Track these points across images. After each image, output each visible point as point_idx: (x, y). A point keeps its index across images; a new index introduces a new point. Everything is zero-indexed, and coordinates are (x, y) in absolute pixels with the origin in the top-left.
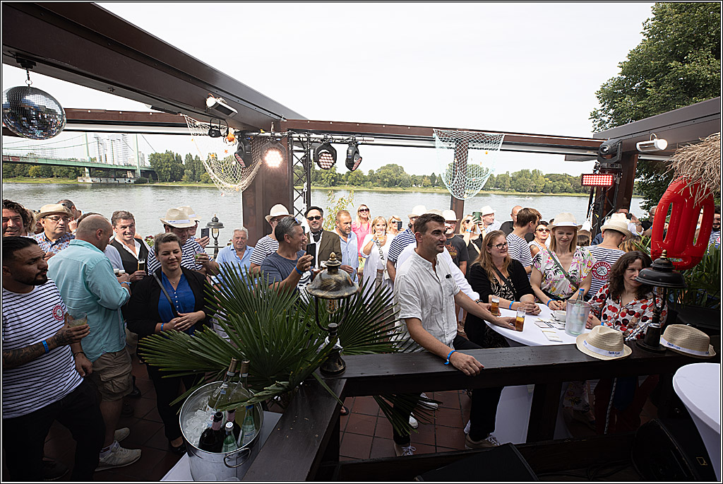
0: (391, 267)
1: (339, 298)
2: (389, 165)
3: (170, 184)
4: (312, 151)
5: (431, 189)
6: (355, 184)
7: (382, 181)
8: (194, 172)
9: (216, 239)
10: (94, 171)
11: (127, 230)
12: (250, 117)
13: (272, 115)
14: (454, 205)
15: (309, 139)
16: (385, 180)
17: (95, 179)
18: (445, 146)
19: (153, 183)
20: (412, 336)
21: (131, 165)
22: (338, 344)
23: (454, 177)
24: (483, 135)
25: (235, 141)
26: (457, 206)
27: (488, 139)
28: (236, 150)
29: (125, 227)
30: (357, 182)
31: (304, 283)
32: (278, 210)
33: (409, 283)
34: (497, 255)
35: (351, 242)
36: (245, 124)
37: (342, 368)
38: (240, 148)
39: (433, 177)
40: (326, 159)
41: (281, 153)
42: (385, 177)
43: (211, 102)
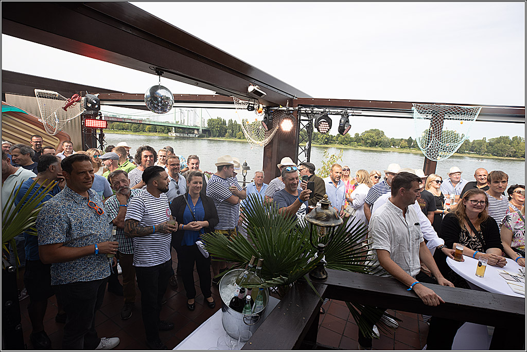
0: (367, 208)
1: (327, 227)
2: (372, 130)
3: (218, 139)
4: (314, 120)
5: (408, 150)
6: (343, 143)
7: (366, 142)
8: (233, 131)
9: (245, 177)
10: (178, 129)
11: (194, 166)
12: (274, 98)
13: (288, 96)
14: (427, 165)
15: (312, 112)
16: (368, 141)
17: (177, 134)
18: (422, 117)
19: (209, 137)
20: (381, 264)
21: (197, 126)
23: (428, 142)
24: (460, 108)
25: (262, 113)
27: (464, 111)
28: (262, 119)
29: (193, 164)
30: (345, 142)
31: (301, 212)
32: (286, 161)
33: (381, 223)
35: (340, 188)
36: (270, 102)
37: (324, 277)
38: (265, 118)
39: (410, 141)
40: (323, 126)
41: (292, 121)
42: (368, 139)
43: (251, 89)
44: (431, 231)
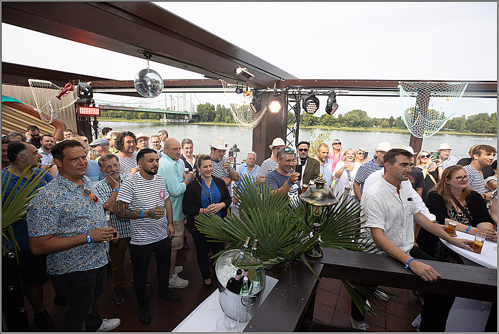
0: (357, 186)
1: (323, 206)
2: (355, 111)
3: (207, 123)
4: (302, 101)
5: (389, 129)
6: (328, 124)
7: (349, 122)
10: (169, 115)
11: (189, 150)
12: (264, 79)
13: (275, 77)
14: (413, 142)
15: (300, 93)
16: (351, 121)
17: (168, 120)
18: (408, 95)
19: (198, 122)
20: (375, 241)
21: (187, 112)
22: (319, 239)
23: (414, 119)
24: (446, 84)
25: (250, 95)
26: (416, 143)
27: (450, 88)
28: (251, 102)
29: (188, 148)
30: (329, 123)
31: (293, 192)
32: (278, 142)
33: (376, 201)
34: (457, 186)
35: (327, 167)
36: (258, 84)
37: (320, 256)
38: (254, 100)
39: (391, 120)
40: (311, 106)
41: (280, 102)
42: (351, 119)
43: (239, 71)
44: (422, 207)
